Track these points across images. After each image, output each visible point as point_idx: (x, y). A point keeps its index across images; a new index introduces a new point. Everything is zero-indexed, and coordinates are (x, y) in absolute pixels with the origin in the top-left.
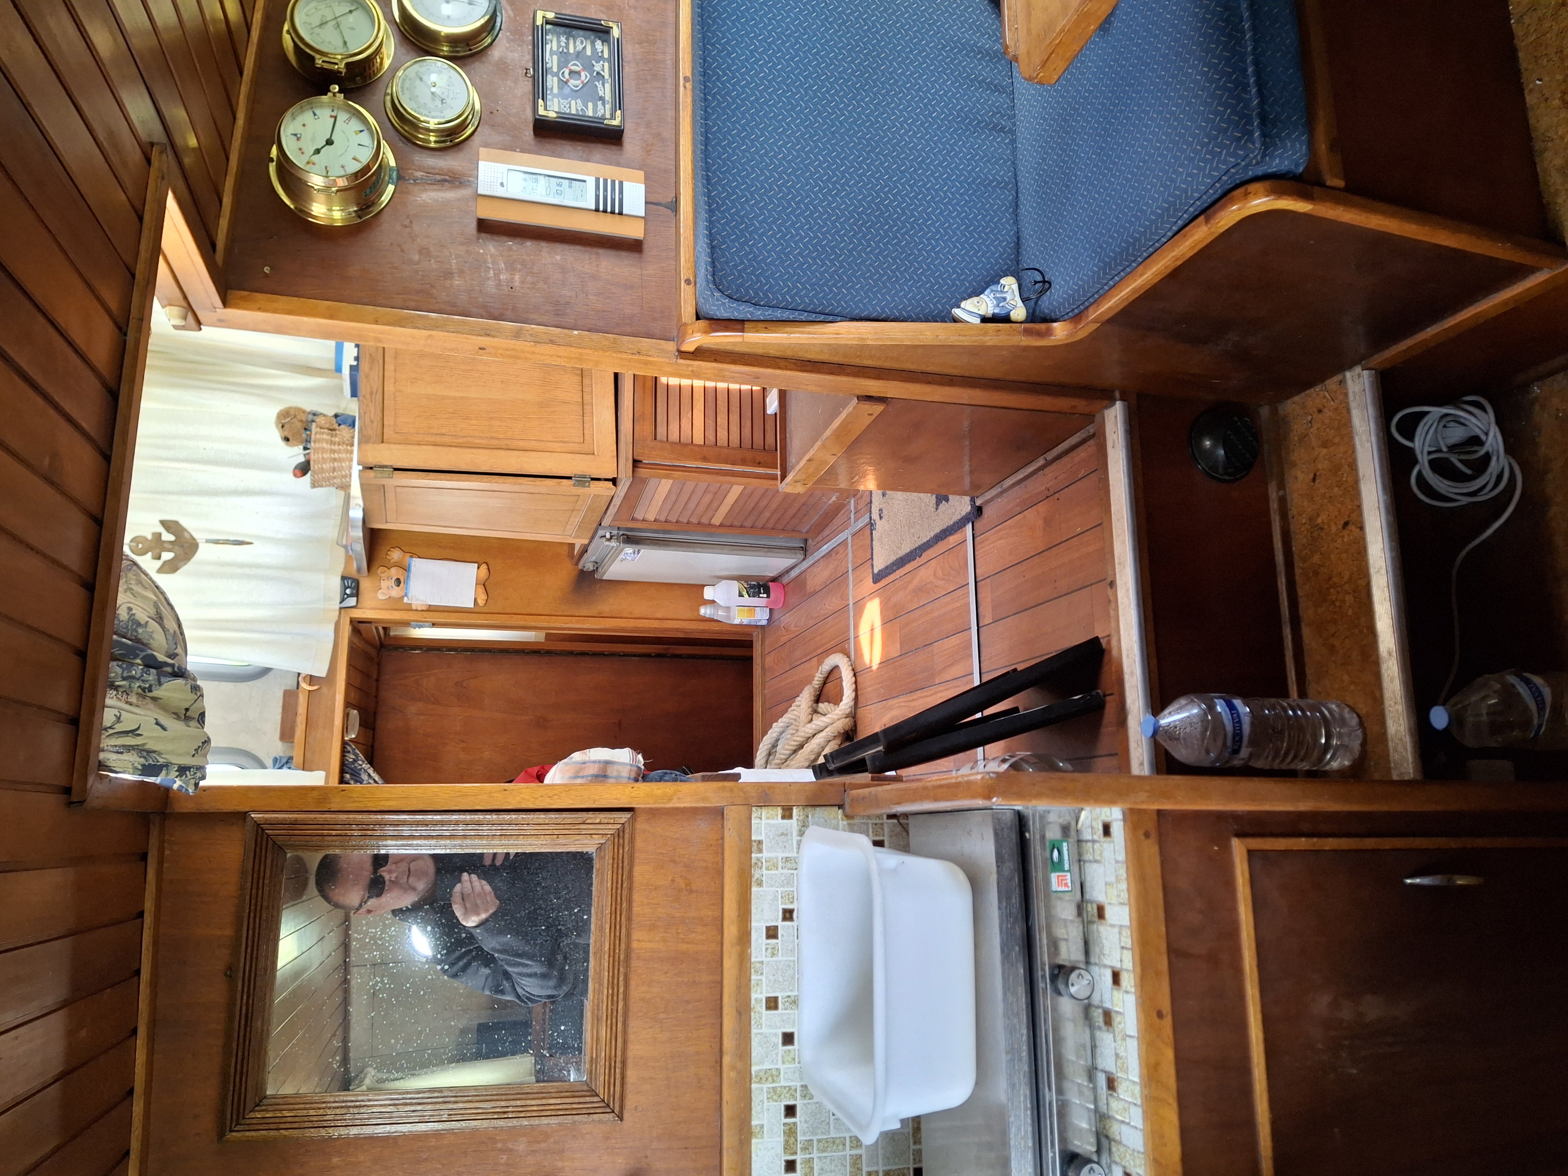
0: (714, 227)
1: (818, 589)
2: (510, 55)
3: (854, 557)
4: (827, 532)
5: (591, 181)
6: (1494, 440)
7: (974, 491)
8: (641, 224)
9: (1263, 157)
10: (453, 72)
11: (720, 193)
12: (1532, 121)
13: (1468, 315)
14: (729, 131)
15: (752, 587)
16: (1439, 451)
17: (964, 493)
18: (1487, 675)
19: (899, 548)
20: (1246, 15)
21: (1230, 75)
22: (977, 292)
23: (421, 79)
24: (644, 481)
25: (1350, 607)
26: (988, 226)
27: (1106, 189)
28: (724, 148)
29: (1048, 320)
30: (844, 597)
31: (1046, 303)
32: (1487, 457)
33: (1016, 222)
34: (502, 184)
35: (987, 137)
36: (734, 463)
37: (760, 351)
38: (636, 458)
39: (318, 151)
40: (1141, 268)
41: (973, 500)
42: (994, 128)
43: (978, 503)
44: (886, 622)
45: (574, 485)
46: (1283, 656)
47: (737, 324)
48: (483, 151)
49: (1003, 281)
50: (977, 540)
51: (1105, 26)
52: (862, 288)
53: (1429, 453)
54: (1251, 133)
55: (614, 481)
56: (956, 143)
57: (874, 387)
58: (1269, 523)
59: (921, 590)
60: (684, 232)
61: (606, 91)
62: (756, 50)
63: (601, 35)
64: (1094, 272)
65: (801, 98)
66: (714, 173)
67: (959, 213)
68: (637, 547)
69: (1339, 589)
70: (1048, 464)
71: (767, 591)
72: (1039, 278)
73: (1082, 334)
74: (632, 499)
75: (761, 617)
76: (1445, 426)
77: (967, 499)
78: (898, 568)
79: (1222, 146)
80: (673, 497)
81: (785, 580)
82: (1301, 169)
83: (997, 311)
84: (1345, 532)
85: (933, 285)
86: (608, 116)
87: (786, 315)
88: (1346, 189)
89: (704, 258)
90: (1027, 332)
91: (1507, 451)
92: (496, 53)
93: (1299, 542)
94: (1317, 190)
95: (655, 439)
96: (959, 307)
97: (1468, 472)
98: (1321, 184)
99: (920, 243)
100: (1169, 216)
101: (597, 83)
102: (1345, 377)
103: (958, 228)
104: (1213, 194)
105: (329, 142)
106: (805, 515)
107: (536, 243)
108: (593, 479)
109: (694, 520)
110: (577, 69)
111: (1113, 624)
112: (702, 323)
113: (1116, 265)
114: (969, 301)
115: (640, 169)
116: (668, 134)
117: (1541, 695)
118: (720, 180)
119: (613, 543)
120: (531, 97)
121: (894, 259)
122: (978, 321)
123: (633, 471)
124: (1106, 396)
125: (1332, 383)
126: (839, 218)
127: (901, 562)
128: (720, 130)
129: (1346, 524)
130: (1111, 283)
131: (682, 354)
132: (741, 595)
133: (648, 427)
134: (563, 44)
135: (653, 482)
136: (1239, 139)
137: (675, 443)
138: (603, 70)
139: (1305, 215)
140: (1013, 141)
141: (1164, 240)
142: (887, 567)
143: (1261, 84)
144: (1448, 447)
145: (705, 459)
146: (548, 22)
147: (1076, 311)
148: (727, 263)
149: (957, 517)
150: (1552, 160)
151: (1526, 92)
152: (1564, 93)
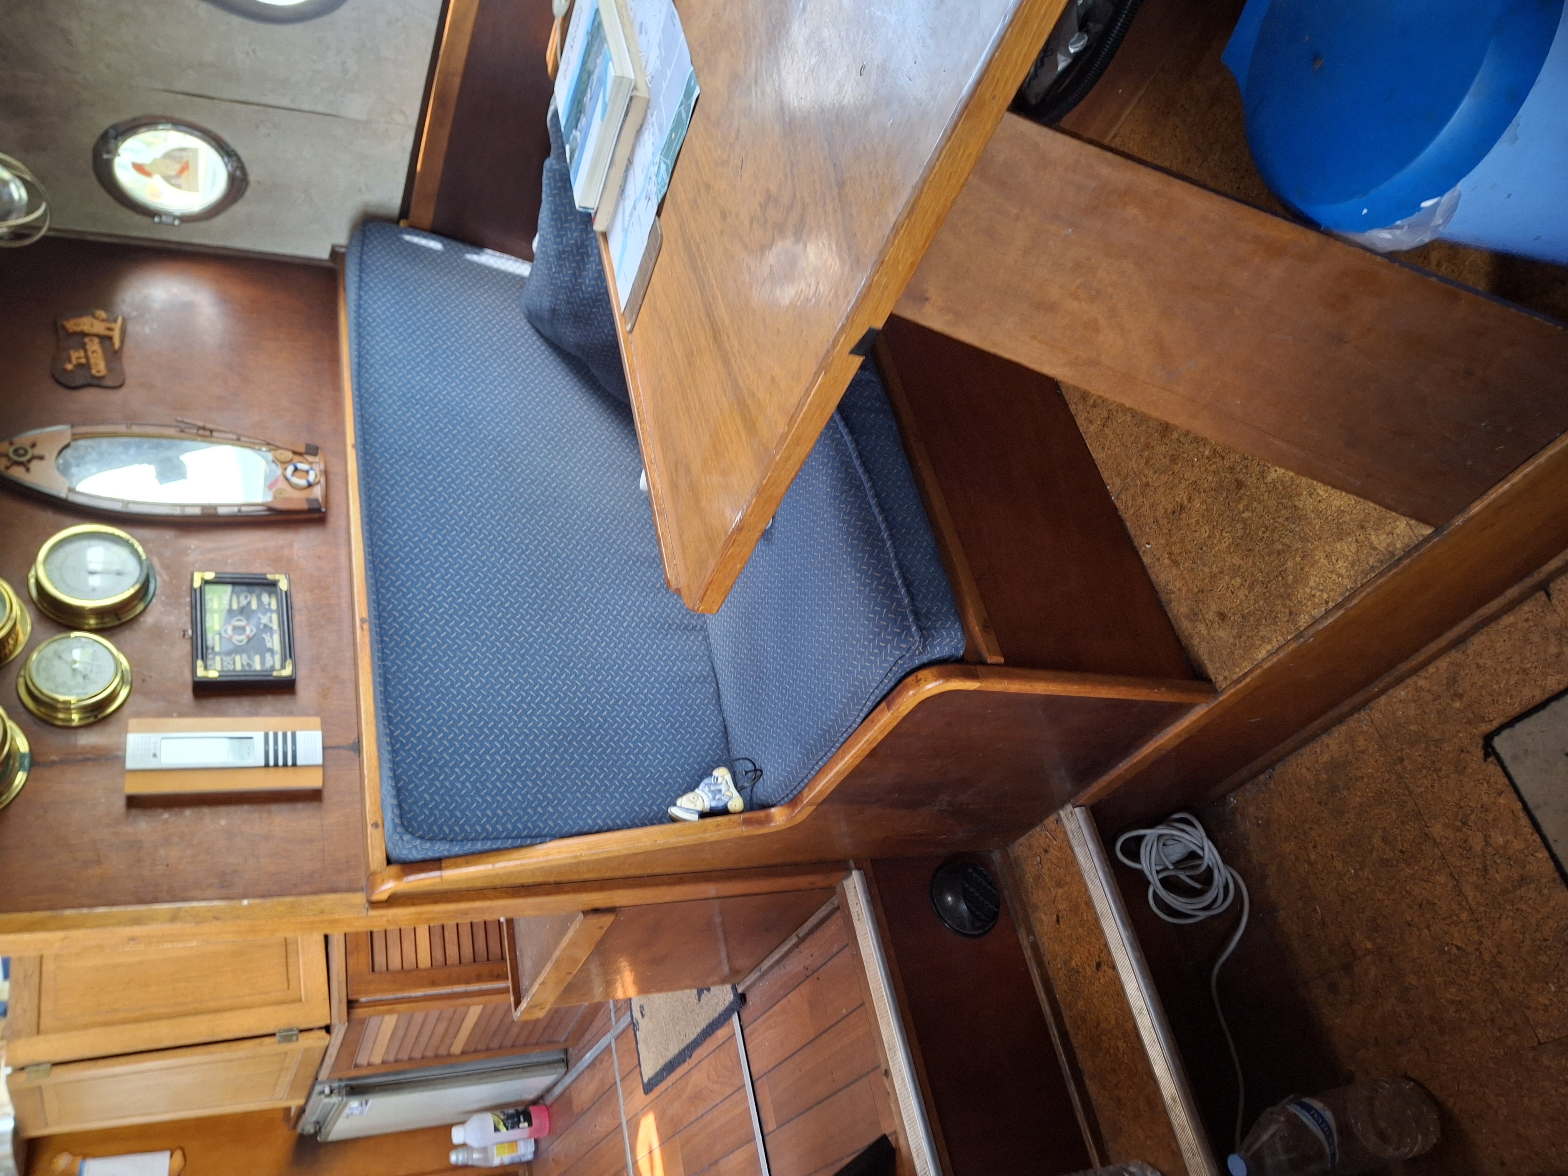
0: (398, 767)
1: (586, 1107)
2: (165, 619)
3: (620, 1064)
4: (588, 1036)
5: (259, 737)
6: (1210, 855)
7: (734, 976)
8: (319, 773)
9: (924, 647)
10: (97, 645)
11: (403, 732)
12: (1153, 577)
13: (1150, 750)
14: (410, 669)
15: (509, 1117)
16: (1166, 869)
17: (723, 982)
18: (1269, 1109)
19: (667, 1050)
20: (883, 527)
21: (880, 578)
22: (692, 787)
23: (60, 657)
24: (363, 1022)
25: (1124, 1053)
26: (693, 720)
27: (794, 680)
28: (405, 686)
29: (766, 806)
30: (616, 1115)
31: (764, 789)
32: (1209, 871)
33: (721, 712)
34: (155, 755)
35: (680, 637)
36: (468, 982)
37: (464, 886)
38: (352, 997)
40: (840, 751)
41: (734, 988)
42: (686, 628)
43: (740, 990)
44: (665, 1140)
45: (279, 1042)
46: (1074, 1118)
47: (435, 863)
48: (132, 722)
49: (716, 773)
50: (746, 1032)
51: (766, 535)
52: (569, 803)
53: (1158, 872)
54: (908, 628)
55: (328, 1029)
56: (650, 647)
57: (598, 899)
58: (1027, 973)
59: (697, 1097)
60: (369, 773)
61: (275, 642)
62: (433, 587)
63: (267, 588)
64: (799, 759)
65: (486, 627)
66: (396, 712)
67: (663, 712)
68: (363, 1098)
69: (1110, 1035)
70: (801, 940)
71: (529, 1119)
72: (750, 766)
73: (800, 818)
74: (350, 1046)
75: (526, 1151)
76: (1164, 845)
77: (728, 987)
78: (669, 1073)
79: (885, 640)
80: (401, 1033)
81: (549, 1100)
82: (961, 653)
83: (714, 804)
84: (1100, 974)
85: (645, 788)
86: (278, 666)
87: (488, 845)
88: (1006, 664)
89: (391, 801)
90: (747, 822)
91: (1225, 861)
92: (149, 619)
93: (1060, 987)
94: (980, 668)
95: (373, 970)
96: (675, 805)
97: (1198, 886)
98: (983, 663)
99: (626, 748)
100: (855, 705)
101: (264, 635)
102: (1059, 815)
103: (663, 727)
104: (888, 684)
106: (560, 1023)
107: (196, 810)
108: (301, 1031)
109: (429, 1053)
110: (242, 624)
111: (896, 1120)
112: (394, 869)
113: (817, 751)
114: (685, 798)
115: (317, 714)
116: (346, 673)
117: (1324, 1121)
118: (403, 718)
119: (335, 1099)
120: (190, 659)
121: (601, 768)
122: (696, 817)
123: (349, 1014)
124: (841, 867)
125: (1050, 821)
126: (537, 736)
127: (670, 1067)
128: (399, 669)
129: (1099, 965)
130: (817, 768)
131: (374, 905)
132: (496, 1129)
133: (363, 958)
134: (226, 601)
135: (374, 1021)
136: (899, 634)
137: (398, 972)
138: (271, 621)
139: (975, 691)
140: (706, 638)
141: (855, 726)
142: (657, 1075)
143: (908, 586)
144: (1174, 864)
145: (434, 984)
146: (206, 582)
147: (791, 796)
148: (415, 803)
149: (721, 1008)
150: (1179, 609)
151: (1141, 553)
152: (1170, 554)
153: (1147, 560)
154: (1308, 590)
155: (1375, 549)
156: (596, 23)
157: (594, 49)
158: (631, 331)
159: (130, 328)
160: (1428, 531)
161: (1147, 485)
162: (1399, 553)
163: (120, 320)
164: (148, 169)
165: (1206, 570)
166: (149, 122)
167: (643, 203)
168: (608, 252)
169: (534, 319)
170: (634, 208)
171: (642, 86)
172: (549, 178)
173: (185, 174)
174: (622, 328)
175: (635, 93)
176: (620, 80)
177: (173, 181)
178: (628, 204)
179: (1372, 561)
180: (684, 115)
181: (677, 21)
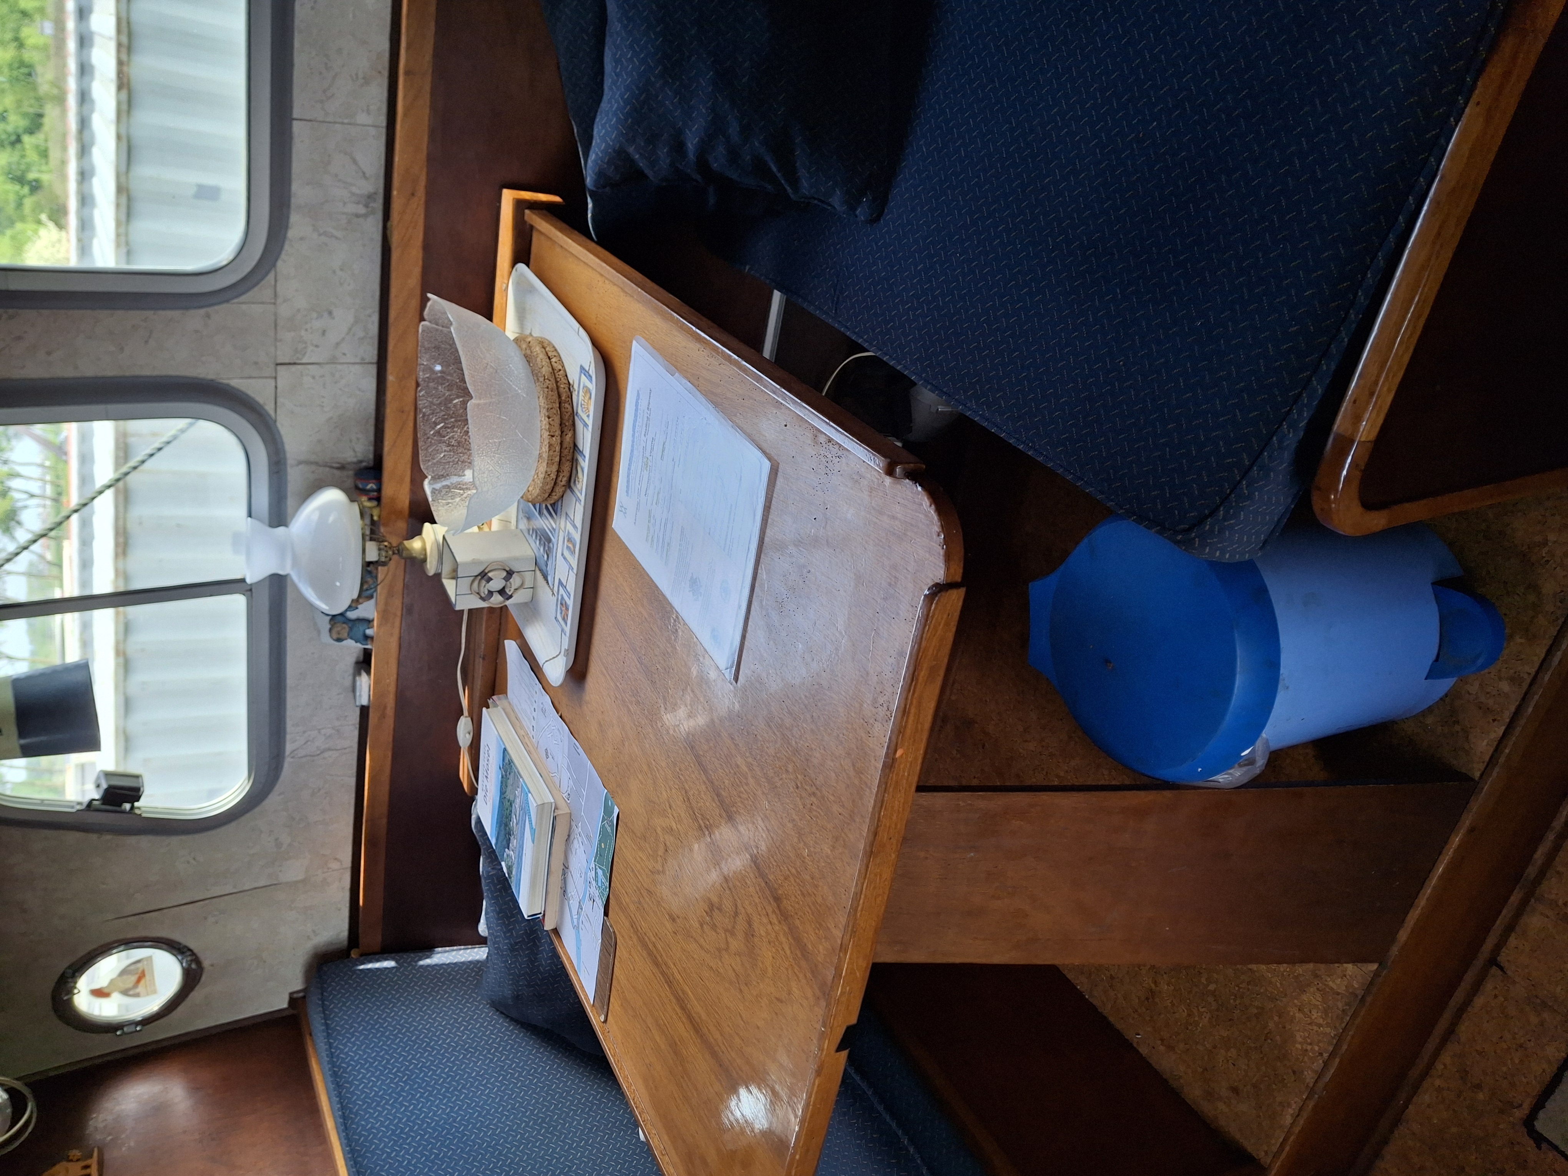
150: (1194, 1093)
151: (1135, 1045)
152: (1162, 1040)
153: (1144, 1050)
154: (1299, 1046)
155: (1338, 994)
156: (507, 761)
157: (510, 782)
158: (605, 1021)
159: (106, 1156)
160: (1375, 966)
161: (1112, 977)
162: (1360, 993)
163: (95, 1154)
164: (106, 991)
165: (1200, 1047)
166: (104, 950)
167: (587, 905)
168: (563, 947)
169: (500, 1007)
170: (580, 908)
171: (561, 804)
172: (488, 884)
173: (142, 982)
174: (596, 1019)
175: (558, 812)
176: (541, 807)
177: (131, 992)
178: (574, 904)
179: (1340, 1005)
180: (609, 829)
181: (581, 750)
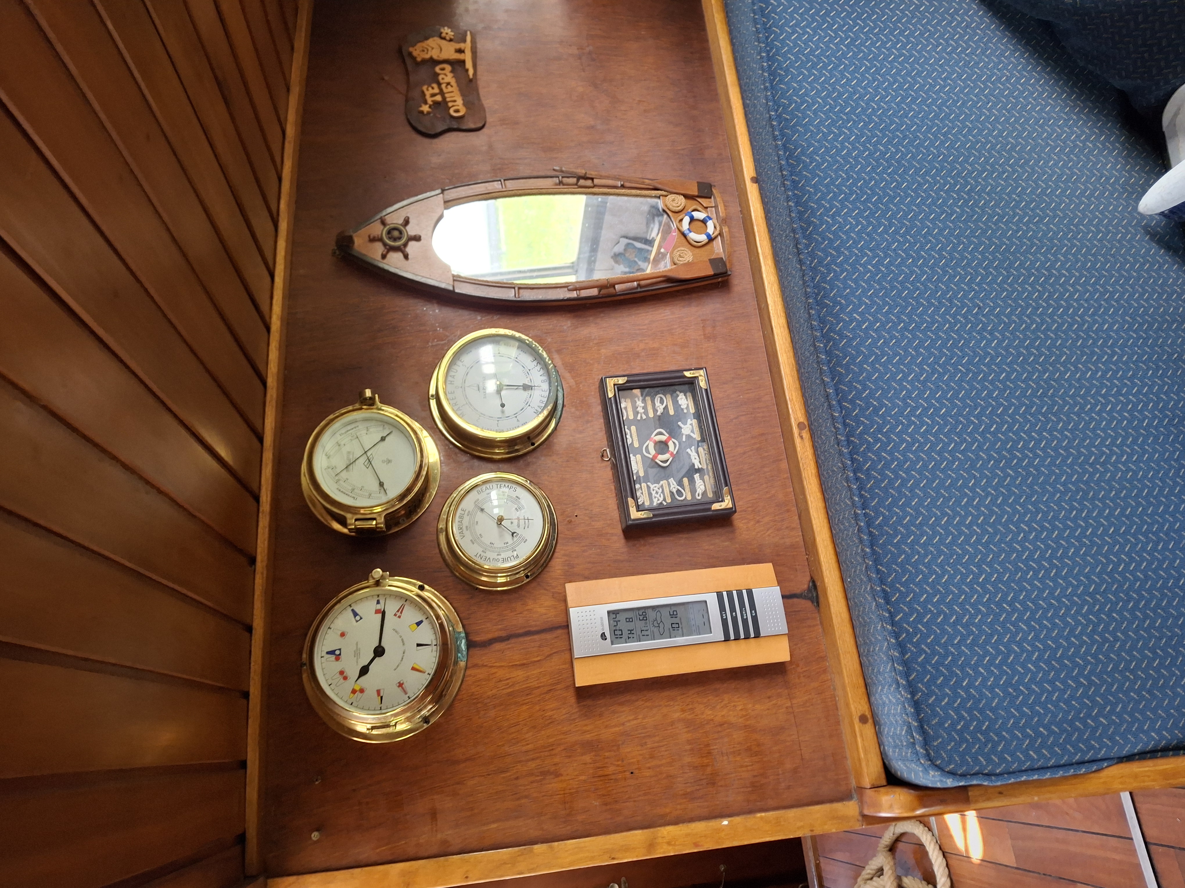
0: (911, 670)
2: (580, 439)
5: (712, 599)
8: (785, 643)
11: (907, 615)
28: (897, 547)
39: (364, 671)
47: (959, 792)
61: (702, 458)
62: (908, 396)
63: (684, 388)
65: (980, 448)
86: (712, 496)
101: (688, 450)
105: (379, 652)
110: (663, 438)
118: (903, 595)
120: (613, 488)
128: (886, 521)
134: (641, 410)
138: (691, 431)
146: (620, 389)
148: (941, 724)
163: (469, 38)
